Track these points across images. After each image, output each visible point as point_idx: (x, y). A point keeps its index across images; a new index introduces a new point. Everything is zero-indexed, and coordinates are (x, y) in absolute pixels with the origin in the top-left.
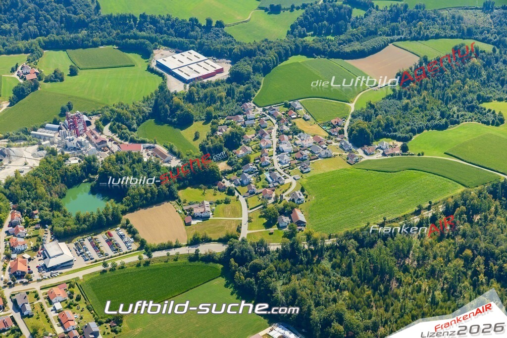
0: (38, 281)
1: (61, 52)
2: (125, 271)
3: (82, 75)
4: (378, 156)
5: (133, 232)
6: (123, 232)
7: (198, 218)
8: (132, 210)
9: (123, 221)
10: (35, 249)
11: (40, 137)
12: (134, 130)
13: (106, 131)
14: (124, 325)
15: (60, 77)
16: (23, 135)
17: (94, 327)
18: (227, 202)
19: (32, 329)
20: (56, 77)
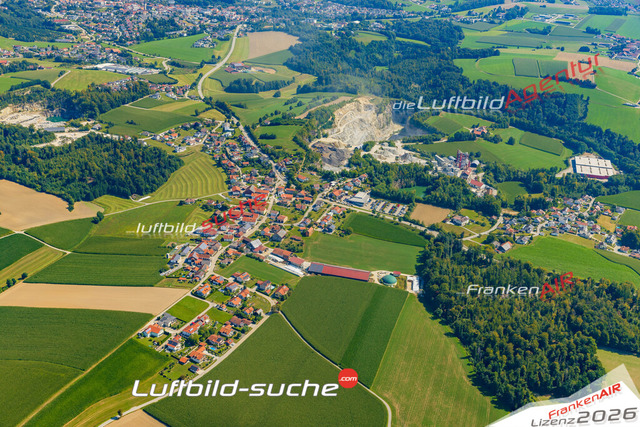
0: (338, 203)
1: (522, 131)
5: (410, 210)
6: (406, 208)
7: (454, 222)
9: (412, 204)
10: (354, 192)
11: (436, 159)
12: (499, 181)
13: (481, 175)
14: (348, 236)
15: (496, 140)
16: (430, 155)
17: (333, 227)
18: (483, 225)
19: (310, 215)
20: (494, 139)
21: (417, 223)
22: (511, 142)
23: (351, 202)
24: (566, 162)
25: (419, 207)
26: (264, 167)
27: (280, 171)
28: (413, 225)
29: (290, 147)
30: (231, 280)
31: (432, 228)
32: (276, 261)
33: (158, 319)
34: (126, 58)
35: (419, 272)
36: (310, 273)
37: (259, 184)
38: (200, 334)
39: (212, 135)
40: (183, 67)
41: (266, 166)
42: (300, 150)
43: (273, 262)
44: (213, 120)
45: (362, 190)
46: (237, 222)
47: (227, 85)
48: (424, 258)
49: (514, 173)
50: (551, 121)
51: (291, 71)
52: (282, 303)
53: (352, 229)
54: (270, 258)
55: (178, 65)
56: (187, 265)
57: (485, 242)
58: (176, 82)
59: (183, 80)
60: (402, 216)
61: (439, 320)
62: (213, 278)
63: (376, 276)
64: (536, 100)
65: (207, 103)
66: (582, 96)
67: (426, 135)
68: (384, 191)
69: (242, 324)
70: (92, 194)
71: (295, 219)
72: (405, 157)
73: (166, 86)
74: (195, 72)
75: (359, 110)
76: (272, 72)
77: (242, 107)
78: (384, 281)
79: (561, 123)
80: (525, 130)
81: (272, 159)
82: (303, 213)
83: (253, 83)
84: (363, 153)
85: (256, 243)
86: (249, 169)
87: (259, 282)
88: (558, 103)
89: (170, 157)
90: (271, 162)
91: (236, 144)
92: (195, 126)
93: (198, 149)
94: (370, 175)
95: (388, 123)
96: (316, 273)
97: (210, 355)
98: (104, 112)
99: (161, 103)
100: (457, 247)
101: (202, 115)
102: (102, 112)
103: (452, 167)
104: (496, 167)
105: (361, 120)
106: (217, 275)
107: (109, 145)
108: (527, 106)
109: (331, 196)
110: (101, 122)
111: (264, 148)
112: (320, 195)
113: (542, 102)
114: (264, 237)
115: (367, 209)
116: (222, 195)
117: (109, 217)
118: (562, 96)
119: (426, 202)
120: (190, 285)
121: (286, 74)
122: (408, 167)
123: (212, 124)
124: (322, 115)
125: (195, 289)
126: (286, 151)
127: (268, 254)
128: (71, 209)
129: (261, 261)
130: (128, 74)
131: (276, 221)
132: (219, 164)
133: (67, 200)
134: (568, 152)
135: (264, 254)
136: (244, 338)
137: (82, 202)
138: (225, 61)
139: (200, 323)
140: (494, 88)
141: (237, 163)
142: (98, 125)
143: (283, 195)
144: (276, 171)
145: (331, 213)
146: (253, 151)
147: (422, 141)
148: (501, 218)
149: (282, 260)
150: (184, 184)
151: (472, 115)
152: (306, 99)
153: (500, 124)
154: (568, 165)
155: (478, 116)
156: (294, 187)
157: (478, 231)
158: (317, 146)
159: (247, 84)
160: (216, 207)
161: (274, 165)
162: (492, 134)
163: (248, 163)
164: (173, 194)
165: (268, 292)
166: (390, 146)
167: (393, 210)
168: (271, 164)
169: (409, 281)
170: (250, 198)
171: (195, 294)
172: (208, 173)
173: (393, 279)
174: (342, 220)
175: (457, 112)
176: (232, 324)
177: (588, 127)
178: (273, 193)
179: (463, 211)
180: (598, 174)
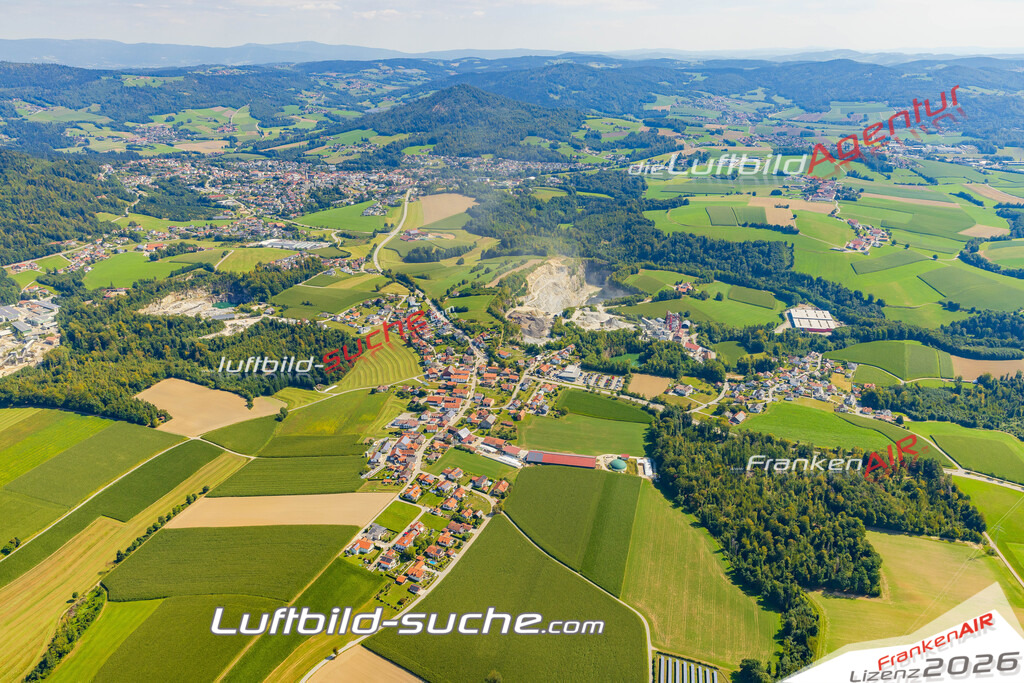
0: (547, 379)
5: (626, 382)
6: (622, 380)
7: (677, 393)
9: (628, 375)
10: (563, 366)
11: (644, 322)
12: (714, 342)
13: (694, 336)
14: (564, 417)
15: (703, 297)
16: (636, 318)
17: (546, 408)
18: (709, 394)
19: (518, 396)
20: (700, 296)
21: (637, 397)
22: (719, 298)
23: (561, 378)
24: (781, 316)
25: (636, 377)
26: (459, 344)
27: (478, 347)
28: (634, 400)
29: (486, 320)
30: (442, 478)
31: (655, 401)
32: (489, 452)
33: (366, 531)
34: (291, 232)
35: (649, 452)
36: (529, 462)
37: (457, 364)
38: (415, 545)
39: (398, 312)
40: (355, 238)
41: (462, 343)
42: (497, 322)
43: (485, 454)
44: (397, 295)
45: (571, 363)
46: (438, 409)
47: (405, 255)
48: (652, 436)
49: (729, 332)
50: (757, 271)
51: (471, 236)
52: (503, 500)
53: (567, 409)
54: (481, 449)
55: (349, 237)
56: (390, 464)
57: (715, 414)
58: (349, 255)
59: (357, 252)
60: (620, 389)
61: (681, 508)
62: (421, 477)
63: (603, 461)
64: (738, 250)
65: (387, 276)
66: (786, 243)
67: (629, 297)
68: (595, 363)
69: (461, 530)
70: (272, 388)
71: (503, 401)
72: (610, 322)
73: (340, 260)
74: (368, 243)
75: (551, 273)
76: (451, 237)
77: (425, 278)
78: (612, 466)
79: (768, 273)
80: (732, 283)
81: (467, 334)
82: (511, 393)
83: (433, 252)
84: (564, 321)
85: (464, 433)
86: (444, 348)
87: (474, 478)
88: (761, 252)
89: (354, 339)
90: (466, 338)
91: (425, 320)
92: (377, 303)
94: (577, 345)
95: (582, 285)
96: (536, 463)
97: (430, 570)
98: (276, 294)
99: (337, 280)
100: (686, 421)
101: (383, 291)
102: (274, 294)
103: (663, 330)
104: (710, 328)
105: (555, 284)
106: (426, 474)
107: (286, 330)
108: (729, 258)
109: (538, 372)
110: (274, 305)
111: (457, 323)
112: (526, 372)
113: (744, 252)
114: (472, 425)
115: (579, 384)
116: (418, 379)
117: (293, 413)
118: (764, 244)
119: (643, 372)
120: (397, 487)
121: (467, 239)
122: (616, 334)
123: (395, 299)
124: (514, 281)
125: (403, 491)
126: (482, 324)
127: (478, 444)
128: (250, 406)
129: (471, 453)
130: (296, 249)
131: (481, 405)
132: (409, 344)
133: (245, 397)
134: (781, 305)
135: (473, 445)
136: (466, 546)
137: (261, 397)
138: (399, 227)
139: (414, 533)
140: (691, 240)
141: (429, 341)
142: (271, 309)
143: (486, 375)
144: (474, 348)
145: (542, 392)
146: (445, 327)
147: (625, 303)
148: (726, 384)
149: (495, 450)
150: (373, 369)
151: (673, 271)
152: (493, 264)
153: (704, 279)
154: (784, 319)
155: (680, 272)
156: (497, 365)
157: (705, 401)
158: (514, 316)
159: (427, 252)
160: (413, 394)
161: (470, 341)
162: (698, 291)
163: (441, 340)
164: (363, 382)
165: (486, 490)
166: (591, 310)
167: (608, 384)
168: (467, 341)
169: (640, 464)
170: (450, 380)
171: (404, 498)
172: (398, 355)
173: (622, 464)
174: (554, 399)
175: (657, 269)
176: (450, 531)
177: (797, 276)
178: (474, 374)
179: (684, 379)
180: (819, 327)
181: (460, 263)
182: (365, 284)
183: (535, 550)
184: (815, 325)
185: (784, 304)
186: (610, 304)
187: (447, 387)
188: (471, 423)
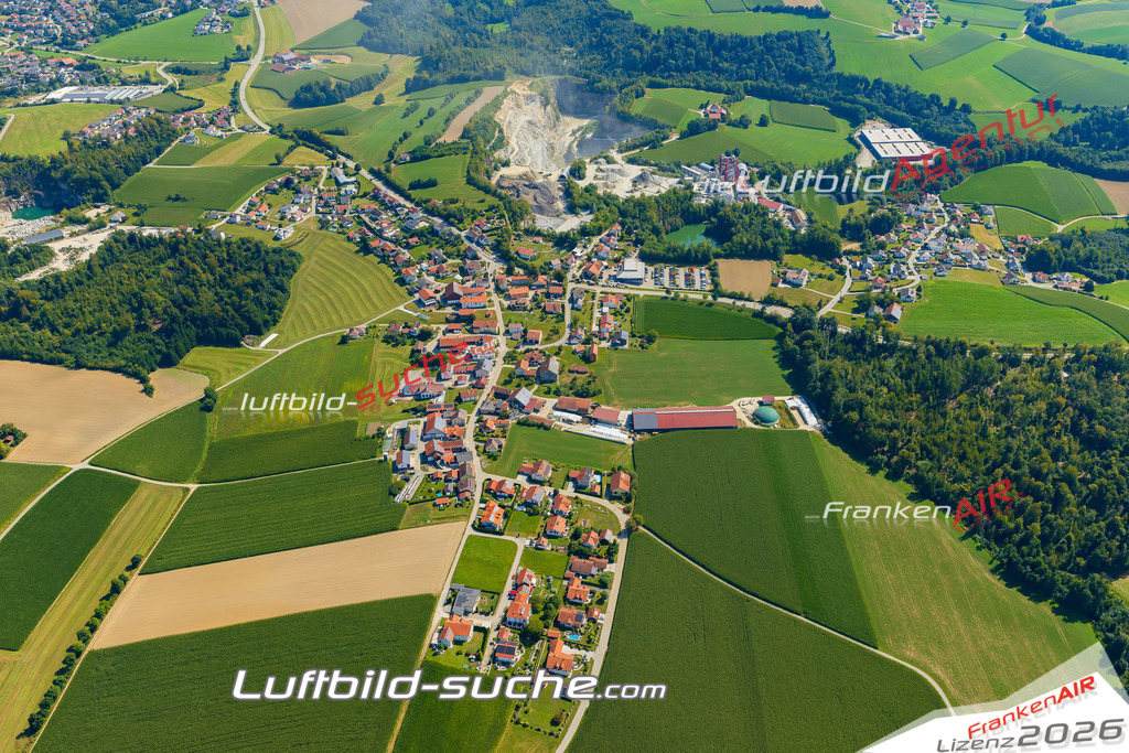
0: (603, 286)
1: (765, 101)
2: (685, 304)
3: (772, 128)
4: (1049, 286)
5: (714, 274)
6: (707, 273)
7: (789, 283)
8: (727, 256)
9: (712, 263)
10: (617, 261)
11: (688, 173)
14: (654, 346)
15: (743, 123)
16: (672, 165)
17: (625, 335)
18: (831, 278)
19: (574, 319)
20: (741, 122)
21: (741, 298)
22: (763, 122)
23: (622, 280)
24: (851, 140)
25: (723, 265)
26: (447, 242)
27: (478, 244)
28: (739, 303)
29: (471, 199)
30: (521, 479)
31: (768, 301)
32: (570, 422)
33: (448, 602)
34: (89, 72)
35: (799, 384)
36: (639, 432)
37: (459, 277)
38: (535, 611)
39: (325, 196)
40: (196, 73)
41: (453, 241)
42: (494, 201)
43: (567, 427)
44: (311, 167)
45: (626, 255)
48: (786, 359)
51: (375, 55)
52: (632, 504)
53: (655, 333)
54: (559, 419)
55: (187, 72)
56: (432, 470)
57: (855, 311)
58: (202, 104)
59: (212, 98)
60: (708, 287)
61: (882, 473)
62: (492, 486)
63: (744, 408)
64: (759, 48)
65: (284, 137)
66: (818, 32)
67: (649, 134)
68: (661, 250)
69: (594, 571)
70: (173, 353)
71: (556, 332)
72: (642, 178)
73: (193, 114)
74: (222, 80)
75: (518, 106)
76: (348, 60)
77: (341, 133)
78: (757, 418)
80: (769, 98)
81: (452, 224)
82: (561, 318)
83: (333, 87)
84: (580, 184)
85: (524, 396)
86: (424, 251)
87: (574, 474)
88: (791, 48)
89: (274, 251)
90: (455, 231)
91: (375, 206)
92: (287, 184)
93: (314, 226)
94: (622, 224)
96: (650, 431)
97: (575, 651)
99: (205, 151)
100: (827, 329)
101: (287, 162)
104: (778, 172)
105: (530, 123)
106: (497, 478)
109: (587, 275)
111: (428, 206)
112: (569, 276)
115: (648, 289)
116: (404, 308)
117: (226, 391)
118: (791, 36)
119: (729, 255)
120: (460, 510)
123: (311, 176)
124: (485, 128)
125: (473, 517)
126: (469, 205)
127: (547, 409)
128: (148, 391)
130: (112, 102)
131: (525, 342)
132: (365, 248)
133: (135, 375)
136: (612, 597)
137: (159, 371)
138: (262, 50)
139: (525, 590)
140: (692, 37)
141: (396, 242)
142: (119, 215)
143: (513, 291)
144: (474, 246)
145: (606, 309)
146: (414, 216)
147: (645, 145)
148: (844, 258)
149: (579, 418)
150: (323, 298)
151: (689, 87)
152: (430, 100)
153: (732, 96)
154: (858, 147)
155: (698, 88)
156: (522, 272)
157: (833, 291)
158: (505, 184)
159: (323, 89)
160: (410, 336)
161: (463, 234)
162: (734, 116)
163: (416, 239)
164: (316, 322)
165: (598, 490)
166: (608, 162)
167: (689, 280)
168: (458, 237)
169: (793, 408)
170: (459, 306)
171: (482, 527)
172: (353, 269)
173: (771, 413)
174: (628, 317)
175: (666, 86)
176: (578, 575)
177: (846, 79)
178: (491, 290)
179: (787, 258)
180: (910, 154)
181: (379, 101)
182: (256, 153)
183: (722, 587)
184: (906, 153)
185: (847, 123)
186: (628, 148)
187: (459, 319)
188: (526, 378)
